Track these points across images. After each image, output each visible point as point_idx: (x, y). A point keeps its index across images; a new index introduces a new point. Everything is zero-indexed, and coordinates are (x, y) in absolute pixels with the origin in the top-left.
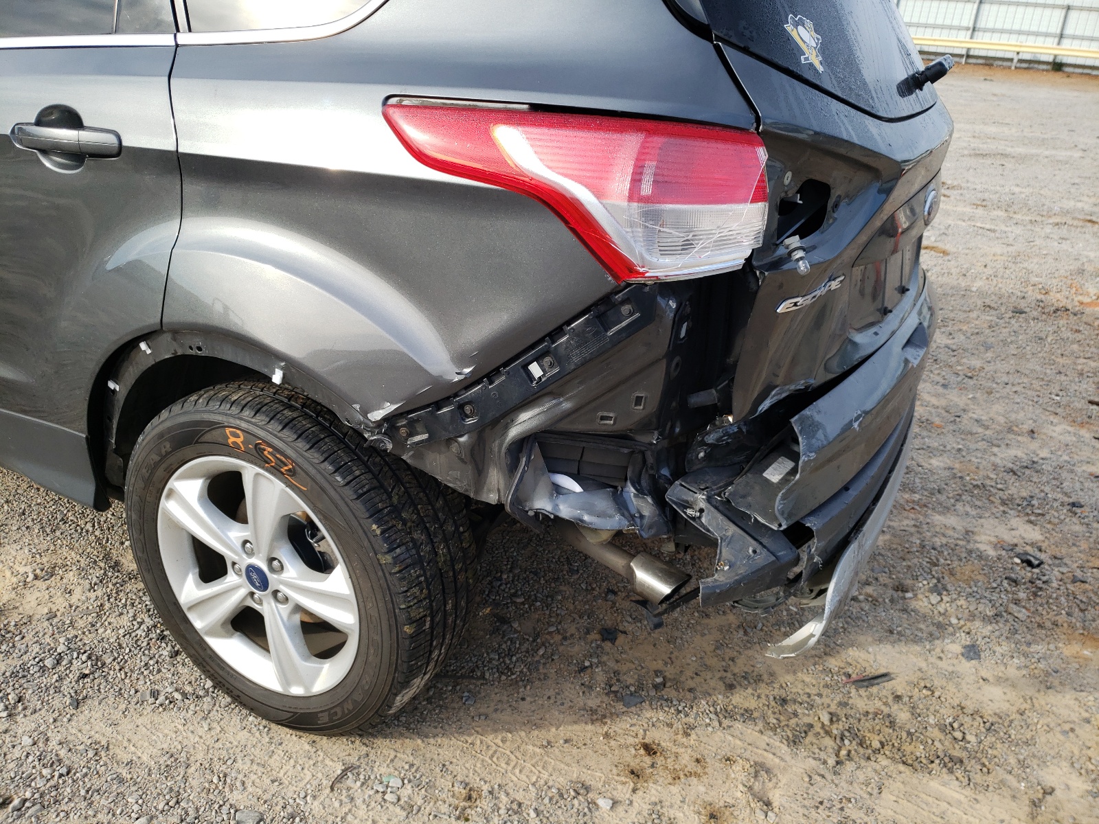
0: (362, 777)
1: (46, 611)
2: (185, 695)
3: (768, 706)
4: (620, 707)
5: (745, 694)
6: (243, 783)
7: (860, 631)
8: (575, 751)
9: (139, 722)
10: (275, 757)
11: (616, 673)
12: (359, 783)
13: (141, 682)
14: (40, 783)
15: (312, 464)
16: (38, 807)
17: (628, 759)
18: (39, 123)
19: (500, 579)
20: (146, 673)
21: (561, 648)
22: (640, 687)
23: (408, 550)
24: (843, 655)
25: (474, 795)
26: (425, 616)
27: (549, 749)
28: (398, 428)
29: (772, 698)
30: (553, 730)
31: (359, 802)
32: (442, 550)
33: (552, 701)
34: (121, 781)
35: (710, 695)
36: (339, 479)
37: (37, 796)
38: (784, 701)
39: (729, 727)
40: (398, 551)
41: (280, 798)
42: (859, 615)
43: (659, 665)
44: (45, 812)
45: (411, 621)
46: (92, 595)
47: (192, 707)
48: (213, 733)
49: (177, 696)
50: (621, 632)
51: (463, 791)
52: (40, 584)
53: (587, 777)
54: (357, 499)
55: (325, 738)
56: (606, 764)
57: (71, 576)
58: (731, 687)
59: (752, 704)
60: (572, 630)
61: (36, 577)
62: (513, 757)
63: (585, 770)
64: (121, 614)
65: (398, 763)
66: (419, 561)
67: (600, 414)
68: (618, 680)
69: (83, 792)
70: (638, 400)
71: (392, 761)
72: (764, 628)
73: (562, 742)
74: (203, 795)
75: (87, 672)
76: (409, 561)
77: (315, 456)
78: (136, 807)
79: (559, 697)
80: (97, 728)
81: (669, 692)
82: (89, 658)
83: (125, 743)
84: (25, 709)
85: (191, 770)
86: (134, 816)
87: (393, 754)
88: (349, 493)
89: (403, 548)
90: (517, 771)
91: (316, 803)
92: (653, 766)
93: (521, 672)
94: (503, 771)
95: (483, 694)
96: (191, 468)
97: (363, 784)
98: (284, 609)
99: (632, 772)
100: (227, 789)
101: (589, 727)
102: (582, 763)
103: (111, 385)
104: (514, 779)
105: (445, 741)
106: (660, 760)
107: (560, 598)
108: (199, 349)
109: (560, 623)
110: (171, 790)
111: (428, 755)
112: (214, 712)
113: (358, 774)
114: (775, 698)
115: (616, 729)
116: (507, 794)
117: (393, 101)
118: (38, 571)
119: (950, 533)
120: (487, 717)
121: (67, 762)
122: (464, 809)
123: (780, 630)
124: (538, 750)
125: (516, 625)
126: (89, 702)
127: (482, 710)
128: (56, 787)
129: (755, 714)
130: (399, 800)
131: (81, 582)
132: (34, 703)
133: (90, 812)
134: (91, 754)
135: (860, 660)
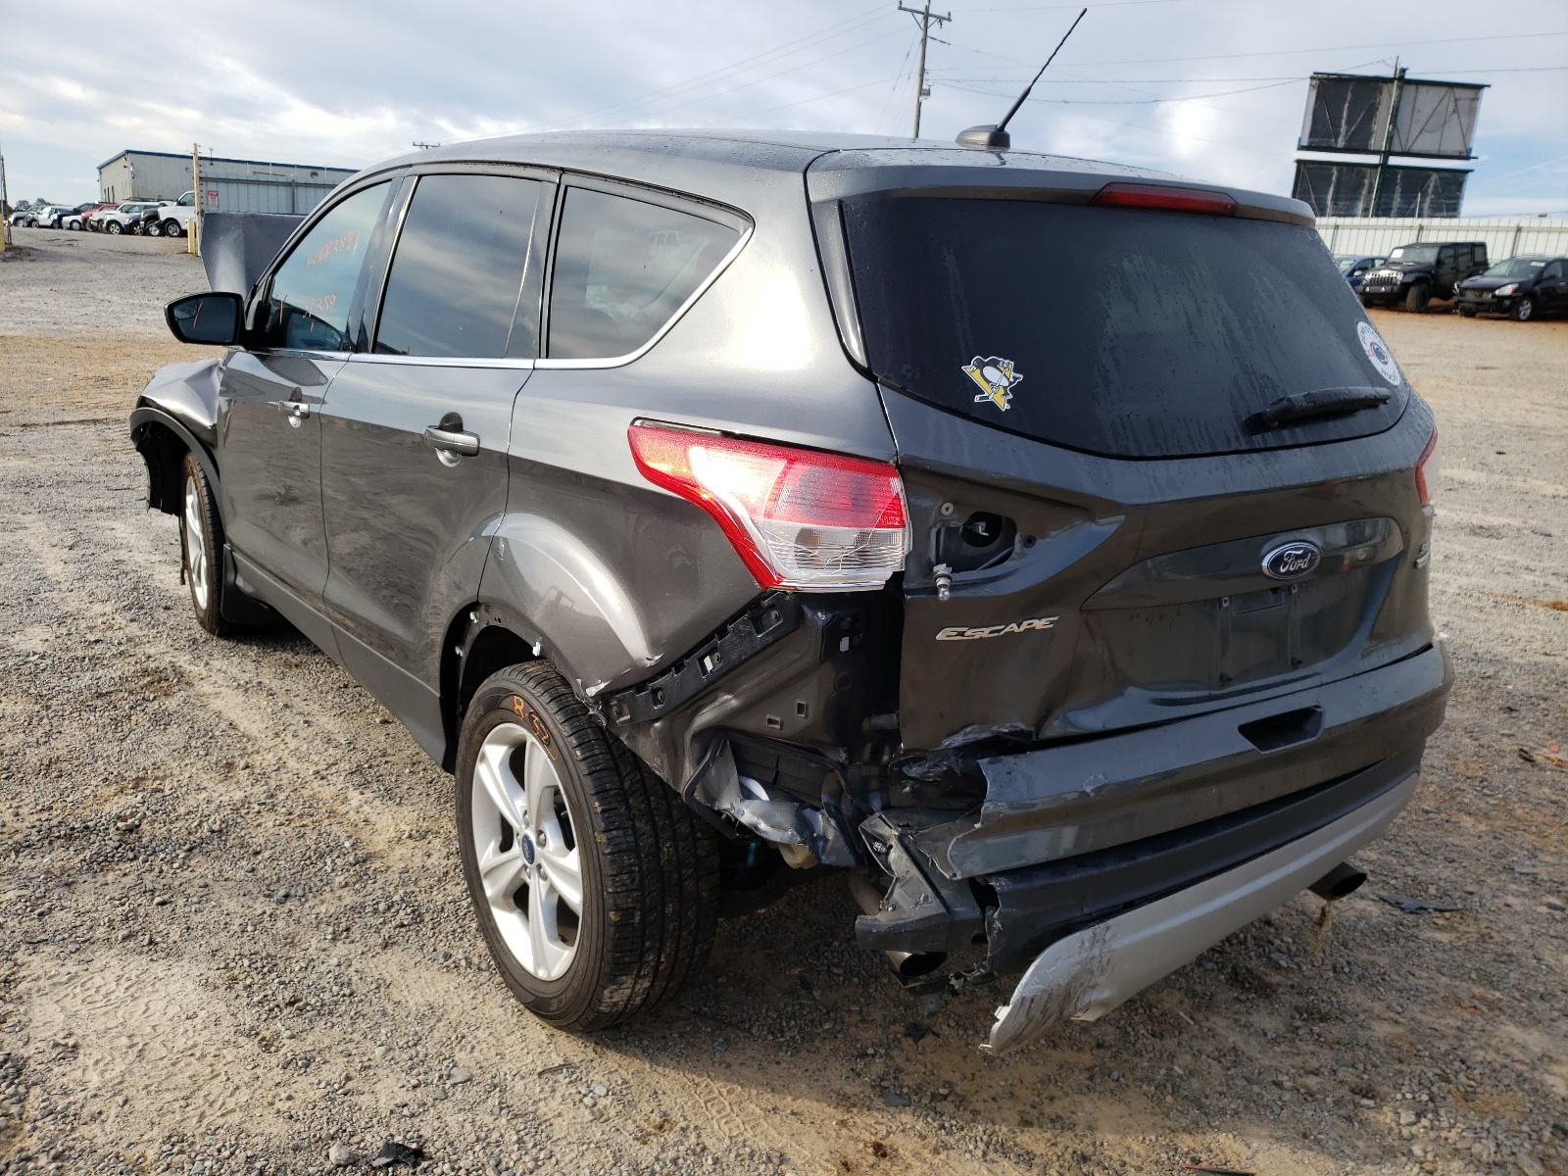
0: (574, 1076)
1: (403, 865)
2: (469, 964)
3: (1059, 1157)
4: (879, 1102)
5: (1039, 1136)
6: (473, 1048)
7: (1257, 1122)
8: (797, 1125)
9: (423, 975)
10: (513, 1037)
11: (899, 1070)
12: (567, 1080)
13: (442, 944)
14: (326, 996)
15: (561, 735)
16: (315, 1012)
17: (849, 1151)
18: (441, 428)
19: (829, 945)
20: (450, 937)
21: (852, 1029)
22: (918, 1090)
23: (625, 835)
24: (1209, 1137)
25: (667, 1126)
26: (634, 908)
27: (771, 1115)
28: (611, 707)
29: (1070, 1150)
30: (789, 1099)
31: (558, 1095)
32: (667, 848)
33: (807, 1074)
34: (385, 1014)
35: (994, 1123)
36: (578, 753)
37: (318, 1004)
38: (1085, 1159)
39: (993, 1162)
40: (614, 833)
41: (494, 1070)
42: (1271, 1103)
43: (956, 1078)
44: (318, 1018)
45: (617, 909)
46: (445, 862)
47: (470, 977)
48: (475, 1002)
49: (463, 963)
50: (934, 1033)
51: (658, 1120)
52: (411, 843)
53: (790, 1154)
54: (589, 774)
55: (564, 1034)
56: (821, 1147)
57: (437, 843)
58: (1026, 1123)
59: (1039, 1148)
60: (878, 1015)
61: (410, 836)
62: (728, 1108)
63: (793, 1144)
64: (458, 884)
65: (615, 1077)
66: (635, 850)
67: (768, 716)
68: (896, 1078)
69: (352, 1013)
70: (800, 708)
71: (611, 1073)
72: (1122, 1080)
73: (788, 1111)
74: (438, 1046)
75: (406, 923)
76: (624, 846)
77: (566, 730)
78: (384, 1038)
79: (817, 1073)
80: (389, 969)
81: (947, 1107)
82: (413, 912)
83: (403, 987)
84: (347, 938)
85: (440, 1025)
86: (379, 1043)
87: (616, 1067)
88: (583, 768)
89: (621, 832)
90: (724, 1121)
91: (521, 1082)
92: (872, 1166)
93: (793, 1038)
94: (710, 1117)
95: (740, 1046)
96: (496, 733)
97: (571, 1082)
98: (543, 886)
99: (845, 1164)
100: (458, 1048)
101: (830, 1110)
102: (796, 1137)
103: (458, 651)
104: (716, 1127)
105: (673, 1074)
106: (885, 1164)
107: (885, 981)
108: (499, 621)
109: (868, 1005)
110: (416, 1033)
111: (647, 1080)
112: (485, 986)
113: (573, 1073)
114: (1074, 1152)
115: (858, 1121)
116: (699, 1136)
117: (638, 423)
118: (414, 832)
119: (1515, 1052)
120: (729, 1066)
121: (354, 987)
122: (649, 1134)
123: (1140, 1087)
124: (758, 1111)
125: (817, 994)
126: (395, 947)
127: (728, 1060)
128: (336, 1003)
129: (1037, 1161)
130: (595, 1105)
131: (442, 849)
132: (356, 934)
133: (350, 1030)
134: (374, 986)
135: (1228, 1151)
